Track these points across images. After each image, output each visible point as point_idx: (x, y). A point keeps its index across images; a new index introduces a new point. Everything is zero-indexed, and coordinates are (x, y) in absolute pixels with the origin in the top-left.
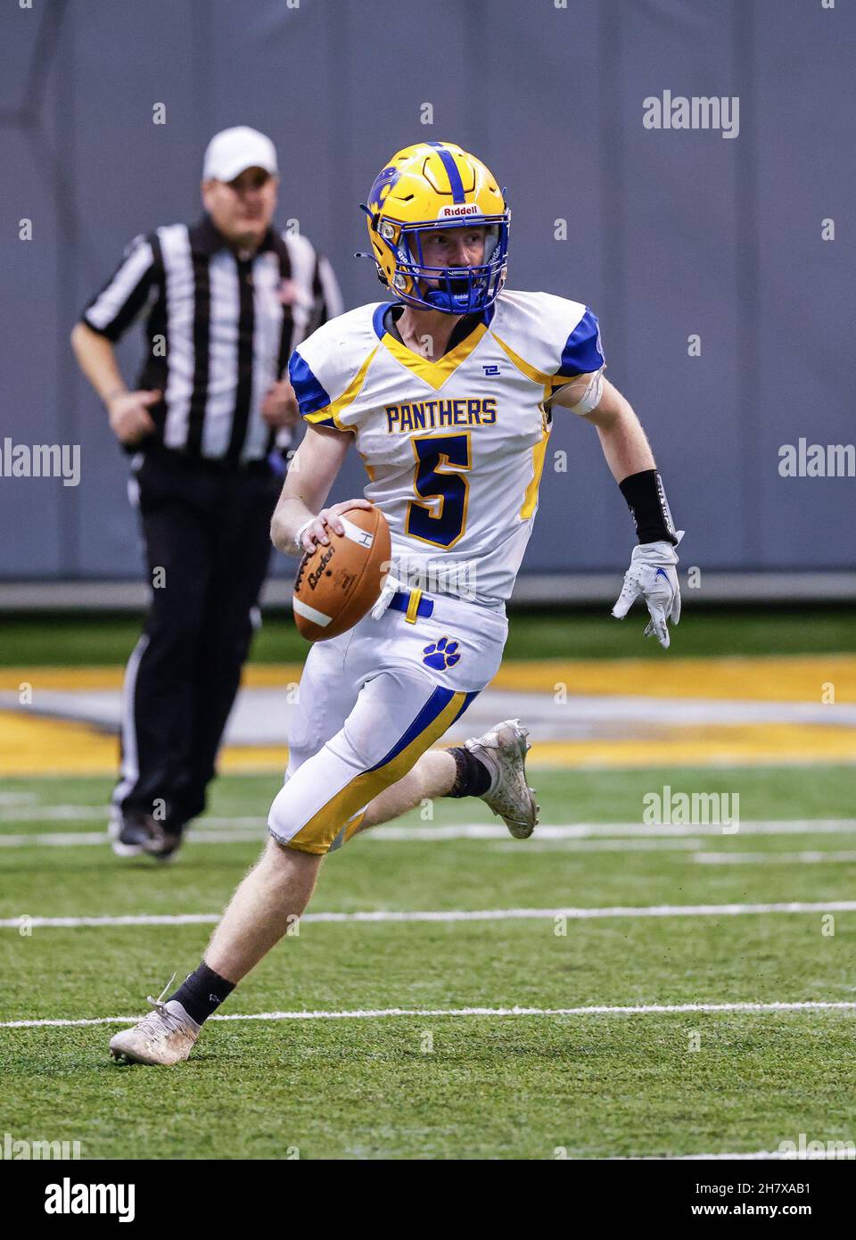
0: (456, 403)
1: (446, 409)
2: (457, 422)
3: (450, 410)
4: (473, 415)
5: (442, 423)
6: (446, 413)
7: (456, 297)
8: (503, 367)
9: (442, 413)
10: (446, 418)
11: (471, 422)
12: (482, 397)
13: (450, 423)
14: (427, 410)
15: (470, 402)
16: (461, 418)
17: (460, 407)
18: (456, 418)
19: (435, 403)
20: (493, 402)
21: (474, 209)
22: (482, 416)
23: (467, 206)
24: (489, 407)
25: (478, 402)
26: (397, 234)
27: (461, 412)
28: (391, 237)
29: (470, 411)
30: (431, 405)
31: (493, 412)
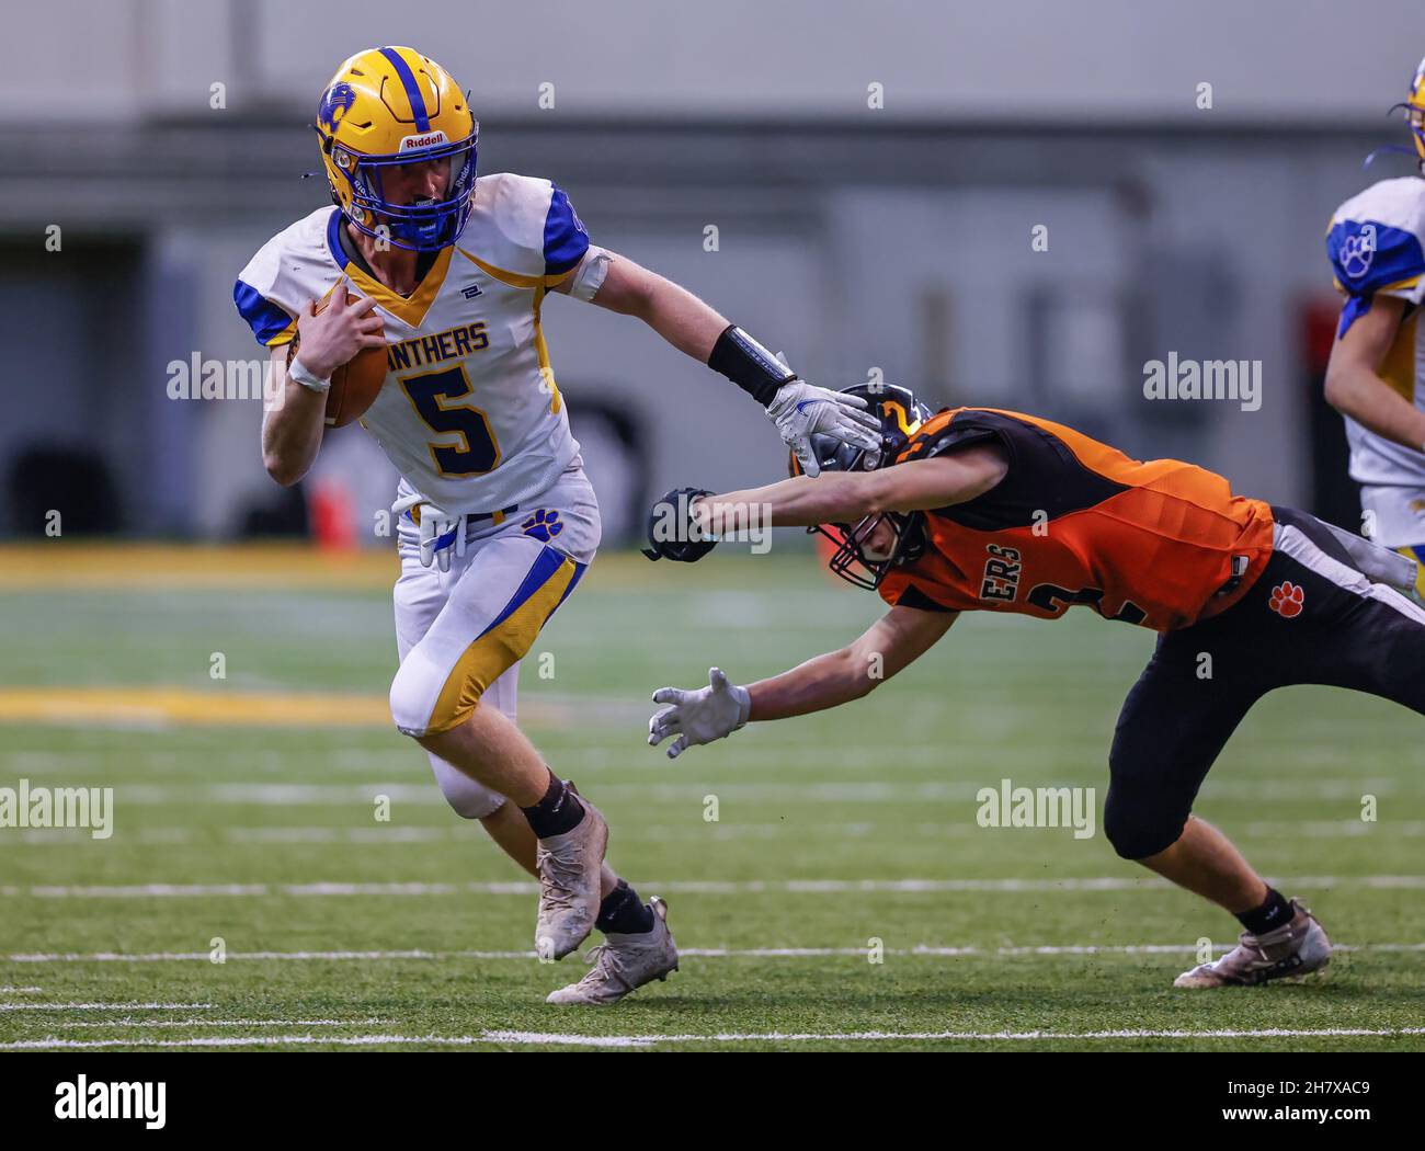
0: (440, 337)
1: (430, 345)
2: (446, 356)
3: (436, 346)
4: (462, 345)
5: (429, 360)
6: (431, 349)
7: (421, 229)
8: (483, 285)
9: (427, 351)
10: (432, 354)
11: (461, 353)
12: (467, 324)
13: (438, 359)
14: (410, 350)
15: (456, 333)
16: (449, 351)
17: (446, 340)
18: (444, 352)
19: (418, 342)
20: (481, 325)
21: (440, 138)
22: (472, 343)
23: (433, 134)
24: (478, 332)
25: (464, 330)
26: (353, 164)
27: (449, 345)
28: (346, 166)
29: (458, 342)
30: (414, 344)
31: (483, 336)
